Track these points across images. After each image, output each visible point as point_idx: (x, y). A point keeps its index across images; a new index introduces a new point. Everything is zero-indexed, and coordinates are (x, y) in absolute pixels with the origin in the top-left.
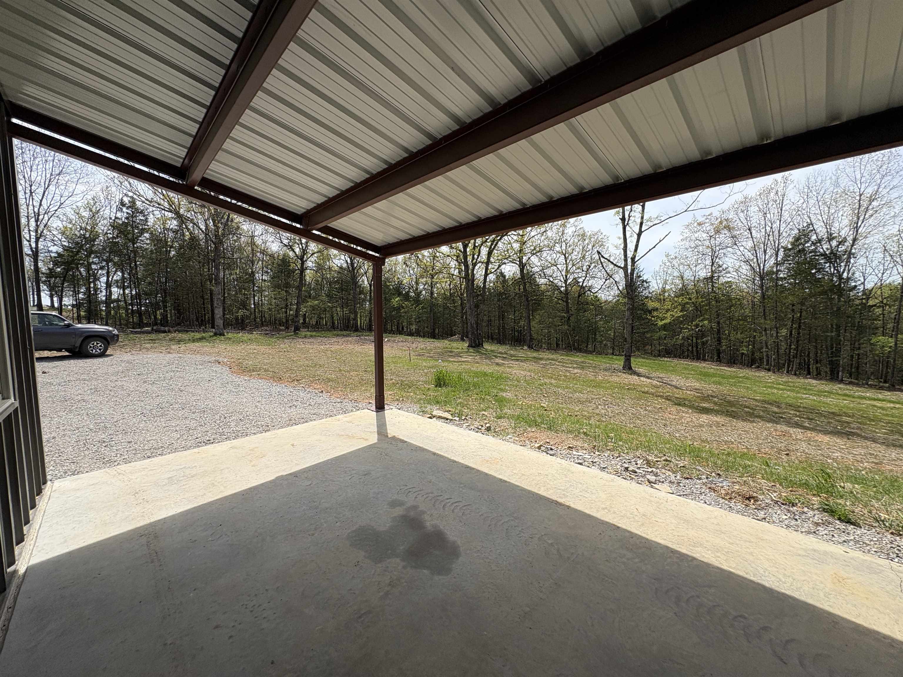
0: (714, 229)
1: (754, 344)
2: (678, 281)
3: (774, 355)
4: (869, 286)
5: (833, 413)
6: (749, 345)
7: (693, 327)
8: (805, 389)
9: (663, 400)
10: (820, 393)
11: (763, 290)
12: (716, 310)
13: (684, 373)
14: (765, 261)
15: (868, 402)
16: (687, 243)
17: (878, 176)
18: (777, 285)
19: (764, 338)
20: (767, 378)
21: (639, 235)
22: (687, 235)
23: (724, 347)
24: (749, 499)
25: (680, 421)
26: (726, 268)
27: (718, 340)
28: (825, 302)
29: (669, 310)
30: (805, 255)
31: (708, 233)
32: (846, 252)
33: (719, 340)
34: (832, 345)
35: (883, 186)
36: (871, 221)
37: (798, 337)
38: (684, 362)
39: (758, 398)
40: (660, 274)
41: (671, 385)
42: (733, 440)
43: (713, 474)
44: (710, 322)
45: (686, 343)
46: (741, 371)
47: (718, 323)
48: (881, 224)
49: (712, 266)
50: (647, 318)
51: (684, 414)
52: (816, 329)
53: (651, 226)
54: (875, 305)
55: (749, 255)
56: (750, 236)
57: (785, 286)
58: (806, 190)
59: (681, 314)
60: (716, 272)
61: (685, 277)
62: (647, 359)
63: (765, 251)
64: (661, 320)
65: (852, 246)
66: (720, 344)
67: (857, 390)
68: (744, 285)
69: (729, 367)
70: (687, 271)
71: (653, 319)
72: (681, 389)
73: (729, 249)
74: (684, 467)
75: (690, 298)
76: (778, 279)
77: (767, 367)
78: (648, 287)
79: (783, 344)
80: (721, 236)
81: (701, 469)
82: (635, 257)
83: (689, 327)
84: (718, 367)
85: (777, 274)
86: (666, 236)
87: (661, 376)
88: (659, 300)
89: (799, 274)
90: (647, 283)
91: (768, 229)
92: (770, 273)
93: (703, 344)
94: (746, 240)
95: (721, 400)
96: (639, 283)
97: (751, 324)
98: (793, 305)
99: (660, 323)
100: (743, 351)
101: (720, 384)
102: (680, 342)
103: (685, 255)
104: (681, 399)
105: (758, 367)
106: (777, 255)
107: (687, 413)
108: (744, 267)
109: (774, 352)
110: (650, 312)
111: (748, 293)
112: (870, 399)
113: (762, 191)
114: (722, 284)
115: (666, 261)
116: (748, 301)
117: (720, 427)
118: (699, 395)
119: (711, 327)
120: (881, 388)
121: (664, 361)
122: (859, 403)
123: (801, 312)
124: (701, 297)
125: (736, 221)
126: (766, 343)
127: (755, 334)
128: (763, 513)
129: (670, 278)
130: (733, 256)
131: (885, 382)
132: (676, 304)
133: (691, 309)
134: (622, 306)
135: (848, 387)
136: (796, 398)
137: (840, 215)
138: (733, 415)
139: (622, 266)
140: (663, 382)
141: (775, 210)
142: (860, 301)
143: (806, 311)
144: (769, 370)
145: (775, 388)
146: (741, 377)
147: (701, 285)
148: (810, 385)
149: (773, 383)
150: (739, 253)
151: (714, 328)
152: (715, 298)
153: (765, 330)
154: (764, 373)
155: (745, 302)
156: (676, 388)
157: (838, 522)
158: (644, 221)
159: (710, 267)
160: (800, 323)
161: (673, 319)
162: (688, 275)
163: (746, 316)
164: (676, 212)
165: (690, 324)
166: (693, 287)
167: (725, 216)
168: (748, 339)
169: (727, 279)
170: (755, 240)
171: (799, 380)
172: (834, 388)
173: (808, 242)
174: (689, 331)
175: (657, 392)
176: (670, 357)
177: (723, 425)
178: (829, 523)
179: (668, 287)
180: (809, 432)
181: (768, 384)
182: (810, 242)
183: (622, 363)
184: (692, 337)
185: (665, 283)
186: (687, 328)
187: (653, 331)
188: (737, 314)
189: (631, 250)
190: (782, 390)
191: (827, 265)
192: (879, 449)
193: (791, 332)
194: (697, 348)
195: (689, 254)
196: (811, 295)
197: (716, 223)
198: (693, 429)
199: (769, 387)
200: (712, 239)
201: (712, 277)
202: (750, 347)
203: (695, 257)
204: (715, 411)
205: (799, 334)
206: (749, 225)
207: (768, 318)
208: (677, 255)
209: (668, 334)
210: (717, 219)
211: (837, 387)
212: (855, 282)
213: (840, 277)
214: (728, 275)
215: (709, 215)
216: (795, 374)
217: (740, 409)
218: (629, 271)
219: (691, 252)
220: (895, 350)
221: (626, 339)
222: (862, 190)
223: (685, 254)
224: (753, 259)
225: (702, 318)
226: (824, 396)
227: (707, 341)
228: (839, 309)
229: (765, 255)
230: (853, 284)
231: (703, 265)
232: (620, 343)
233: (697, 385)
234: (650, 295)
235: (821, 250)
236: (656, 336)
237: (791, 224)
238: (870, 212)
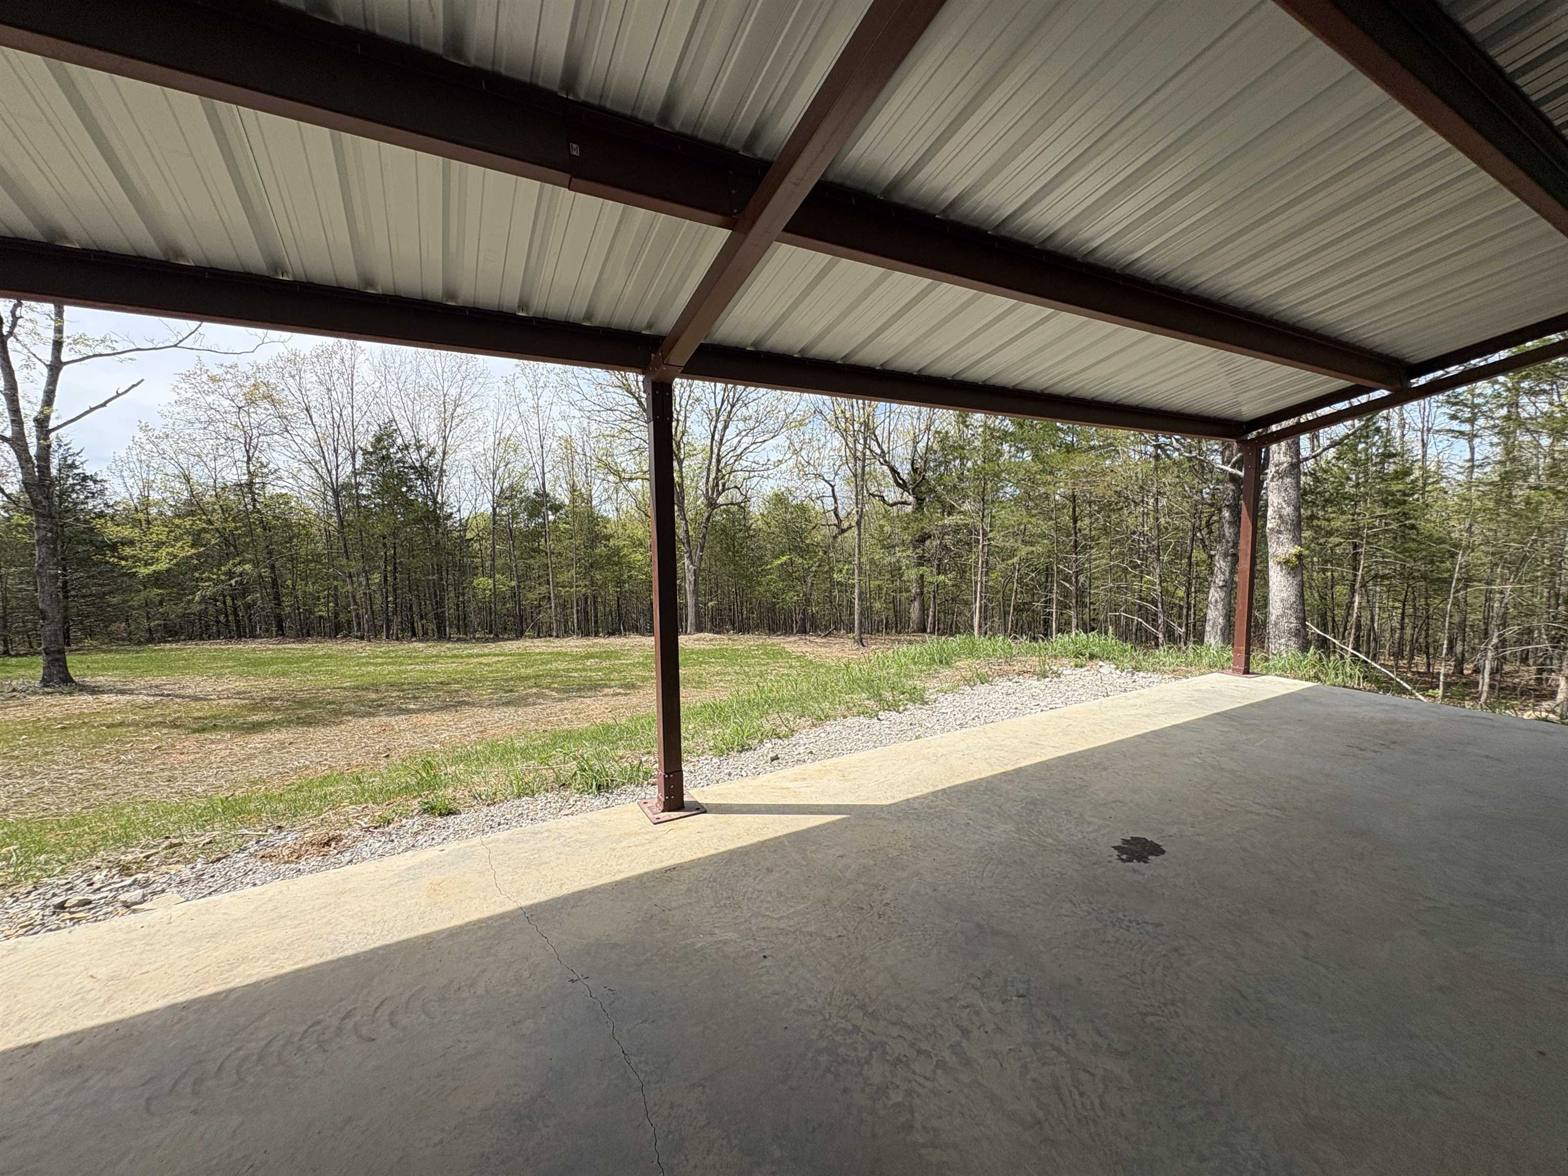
0: (245, 394)
1: (336, 600)
2: (178, 485)
3: (367, 613)
4: (465, 514)
5: (441, 683)
6: (329, 602)
7: (223, 577)
8: (410, 657)
9: (165, 731)
10: (428, 659)
11: (339, 511)
12: (264, 544)
13: (211, 668)
14: (338, 466)
15: (476, 660)
16: (190, 411)
17: (459, 377)
18: (359, 506)
19: (349, 588)
20: (360, 650)
21: (55, 367)
22: (188, 395)
23: (288, 610)
24: (328, 844)
25: (207, 761)
26: (276, 471)
27: (275, 599)
28: (422, 534)
29: (164, 543)
30: (391, 464)
31: (233, 400)
32: (437, 467)
33: (277, 598)
34: (435, 592)
35: (465, 390)
36: (458, 430)
37: (394, 584)
38: (209, 647)
39: (348, 684)
40: (132, 465)
41: (183, 697)
42: (308, 763)
43: (270, 831)
44: (256, 564)
45: (211, 610)
46: (320, 645)
47: (273, 567)
48: (468, 438)
49: (248, 463)
50: (108, 562)
51: (213, 746)
52: (415, 572)
53: (89, 357)
54: (472, 539)
55: (313, 453)
56: (310, 422)
57: (371, 509)
58: (383, 369)
59: (193, 551)
60: (257, 476)
61: (194, 478)
62: (117, 651)
63: (336, 451)
64: (146, 565)
65: (443, 460)
66: (279, 605)
67: (466, 648)
68: (310, 502)
69: (300, 642)
70: (197, 467)
71: (123, 563)
72: (206, 700)
73: (275, 437)
74: (210, 842)
75: (209, 520)
76: (359, 496)
77: (359, 634)
78: (102, 492)
79: (377, 596)
80: (259, 411)
81: (246, 832)
82: (47, 418)
83: (215, 577)
84: (280, 647)
85: (357, 489)
86: (134, 386)
87: (158, 681)
88: (136, 523)
89: (387, 492)
90: (95, 482)
91: (337, 415)
92: (345, 486)
93: (249, 607)
94: (303, 426)
95: (288, 701)
96: (71, 481)
97: (329, 568)
98: (384, 538)
99: (143, 571)
100: (321, 613)
101: (284, 674)
102: (196, 608)
103: (190, 435)
104: (206, 718)
105: (345, 636)
106: (354, 458)
107: (219, 742)
108: (305, 471)
109: (366, 609)
110: (113, 547)
111: (317, 516)
112: (478, 656)
113: (320, 351)
114: (271, 498)
115: (143, 440)
116: (320, 530)
117: (284, 748)
118: (247, 701)
119: (260, 576)
120: (487, 640)
121: (163, 650)
122: (468, 664)
123: (395, 548)
124: (234, 520)
125: (283, 390)
126: (354, 597)
127: (336, 583)
128: (349, 854)
129: (159, 477)
130: (284, 451)
131: (491, 632)
132: (178, 532)
133: (213, 541)
134: (25, 532)
135: (457, 645)
136: (399, 673)
137: (426, 416)
138: (308, 722)
139: (8, 434)
140: (162, 695)
141: (341, 389)
142: (458, 534)
143: (402, 546)
144: (362, 638)
145: (371, 664)
146: (319, 657)
147: (232, 497)
148: (414, 648)
149: (368, 657)
150: (294, 446)
151: (267, 577)
152: (262, 522)
153: (350, 576)
154: (354, 644)
155: (314, 530)
156: (196, 699)
157: (438, 819)
158: (66, 341)
159: (245, 465)
160: (395, 564)
161: (175, 561)
162: (199, 474)
163: (319, 555)
164: (152, 341)
165: (215, 570)
166: (214, 499)
167: (261, 377)
168: (326, 592)
169: (278, 491)
170: (318, 429)
171: (402, 647)
172: (443, 649)
173: (392, 446)
174: (215, 585)
175: (149, 717)
176: (177, 642)
177: (291, 743)
178: (430, 825)
179: (154, 496)
180: (414, 716)
181: (361, 661)
182: (396, 447)
183: (39, 672)
184: (224, 597)
185: (148, 485)
186: (209, 579)
187: (129, 589)
188: (303, 552)
189: (33, 400)
190: (381, 664)
191: (419, 482)
192: (484, 714)
193: (385, 577)
194: (236, 615)
195: (198, 434)
196: (405, 524)
197: (247, 384)
198: (234, 768)
199: (364, 664)
200: (243, 414)
201: (250, 484)
202: (331, 604)
203: (211, 442)
204: (276, 724)
205: (395, 579)
206: (306, 401)
207: (352, 557)
208: (169, 431)
209: (169, 594)
210: (248, 378)
211: (445, 648)
212: (451, 508)
213: (435, 502)
214: (280, 483)
215: (231, 367)
216: (398, 639)
217: (320, 708)
218: (33, 451)
219: (201, 431)
220: (494, 593)
221: (42, 612)
222: (445, 389)
223: (188, 431)
224: (320, 461)
225: (238, 559)
226: (432, 662)
227: (255, 602)
228: (438, 543)
229: (337, 457)
230: (449, 511)
231: (230, 459)
232: (30, 625)
233: (241, 685)
234: (110, 511)
235: (410, 461)
236: (137, 600)
237: (368, 414)
238: (456, 420)
